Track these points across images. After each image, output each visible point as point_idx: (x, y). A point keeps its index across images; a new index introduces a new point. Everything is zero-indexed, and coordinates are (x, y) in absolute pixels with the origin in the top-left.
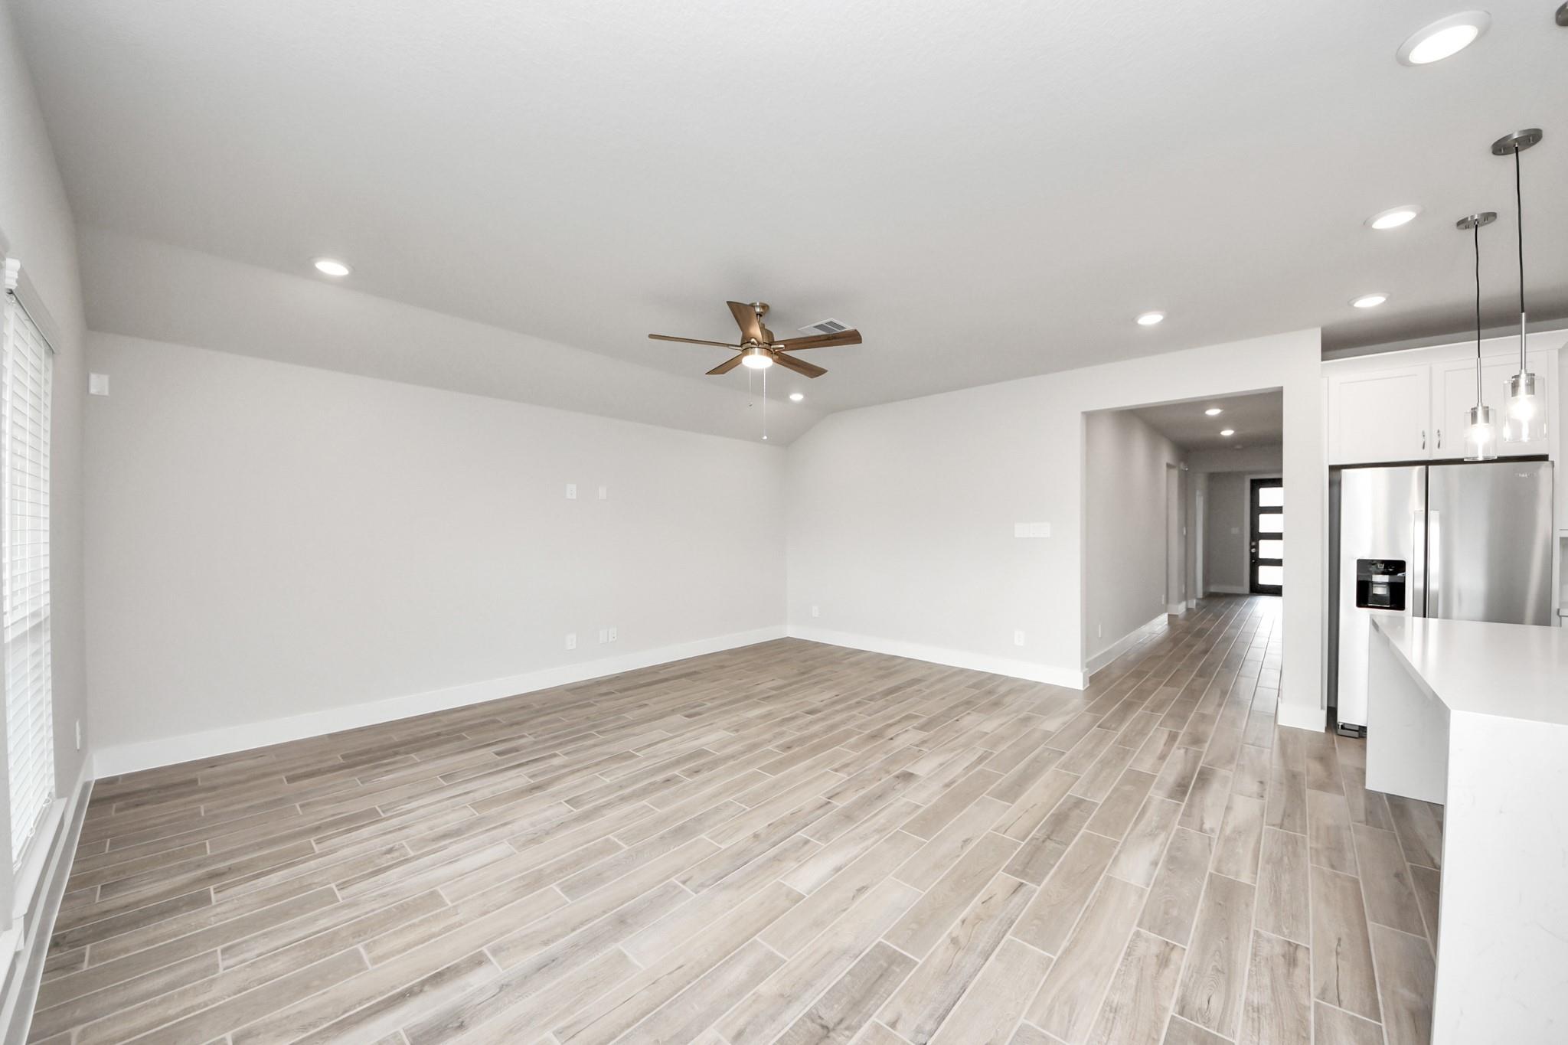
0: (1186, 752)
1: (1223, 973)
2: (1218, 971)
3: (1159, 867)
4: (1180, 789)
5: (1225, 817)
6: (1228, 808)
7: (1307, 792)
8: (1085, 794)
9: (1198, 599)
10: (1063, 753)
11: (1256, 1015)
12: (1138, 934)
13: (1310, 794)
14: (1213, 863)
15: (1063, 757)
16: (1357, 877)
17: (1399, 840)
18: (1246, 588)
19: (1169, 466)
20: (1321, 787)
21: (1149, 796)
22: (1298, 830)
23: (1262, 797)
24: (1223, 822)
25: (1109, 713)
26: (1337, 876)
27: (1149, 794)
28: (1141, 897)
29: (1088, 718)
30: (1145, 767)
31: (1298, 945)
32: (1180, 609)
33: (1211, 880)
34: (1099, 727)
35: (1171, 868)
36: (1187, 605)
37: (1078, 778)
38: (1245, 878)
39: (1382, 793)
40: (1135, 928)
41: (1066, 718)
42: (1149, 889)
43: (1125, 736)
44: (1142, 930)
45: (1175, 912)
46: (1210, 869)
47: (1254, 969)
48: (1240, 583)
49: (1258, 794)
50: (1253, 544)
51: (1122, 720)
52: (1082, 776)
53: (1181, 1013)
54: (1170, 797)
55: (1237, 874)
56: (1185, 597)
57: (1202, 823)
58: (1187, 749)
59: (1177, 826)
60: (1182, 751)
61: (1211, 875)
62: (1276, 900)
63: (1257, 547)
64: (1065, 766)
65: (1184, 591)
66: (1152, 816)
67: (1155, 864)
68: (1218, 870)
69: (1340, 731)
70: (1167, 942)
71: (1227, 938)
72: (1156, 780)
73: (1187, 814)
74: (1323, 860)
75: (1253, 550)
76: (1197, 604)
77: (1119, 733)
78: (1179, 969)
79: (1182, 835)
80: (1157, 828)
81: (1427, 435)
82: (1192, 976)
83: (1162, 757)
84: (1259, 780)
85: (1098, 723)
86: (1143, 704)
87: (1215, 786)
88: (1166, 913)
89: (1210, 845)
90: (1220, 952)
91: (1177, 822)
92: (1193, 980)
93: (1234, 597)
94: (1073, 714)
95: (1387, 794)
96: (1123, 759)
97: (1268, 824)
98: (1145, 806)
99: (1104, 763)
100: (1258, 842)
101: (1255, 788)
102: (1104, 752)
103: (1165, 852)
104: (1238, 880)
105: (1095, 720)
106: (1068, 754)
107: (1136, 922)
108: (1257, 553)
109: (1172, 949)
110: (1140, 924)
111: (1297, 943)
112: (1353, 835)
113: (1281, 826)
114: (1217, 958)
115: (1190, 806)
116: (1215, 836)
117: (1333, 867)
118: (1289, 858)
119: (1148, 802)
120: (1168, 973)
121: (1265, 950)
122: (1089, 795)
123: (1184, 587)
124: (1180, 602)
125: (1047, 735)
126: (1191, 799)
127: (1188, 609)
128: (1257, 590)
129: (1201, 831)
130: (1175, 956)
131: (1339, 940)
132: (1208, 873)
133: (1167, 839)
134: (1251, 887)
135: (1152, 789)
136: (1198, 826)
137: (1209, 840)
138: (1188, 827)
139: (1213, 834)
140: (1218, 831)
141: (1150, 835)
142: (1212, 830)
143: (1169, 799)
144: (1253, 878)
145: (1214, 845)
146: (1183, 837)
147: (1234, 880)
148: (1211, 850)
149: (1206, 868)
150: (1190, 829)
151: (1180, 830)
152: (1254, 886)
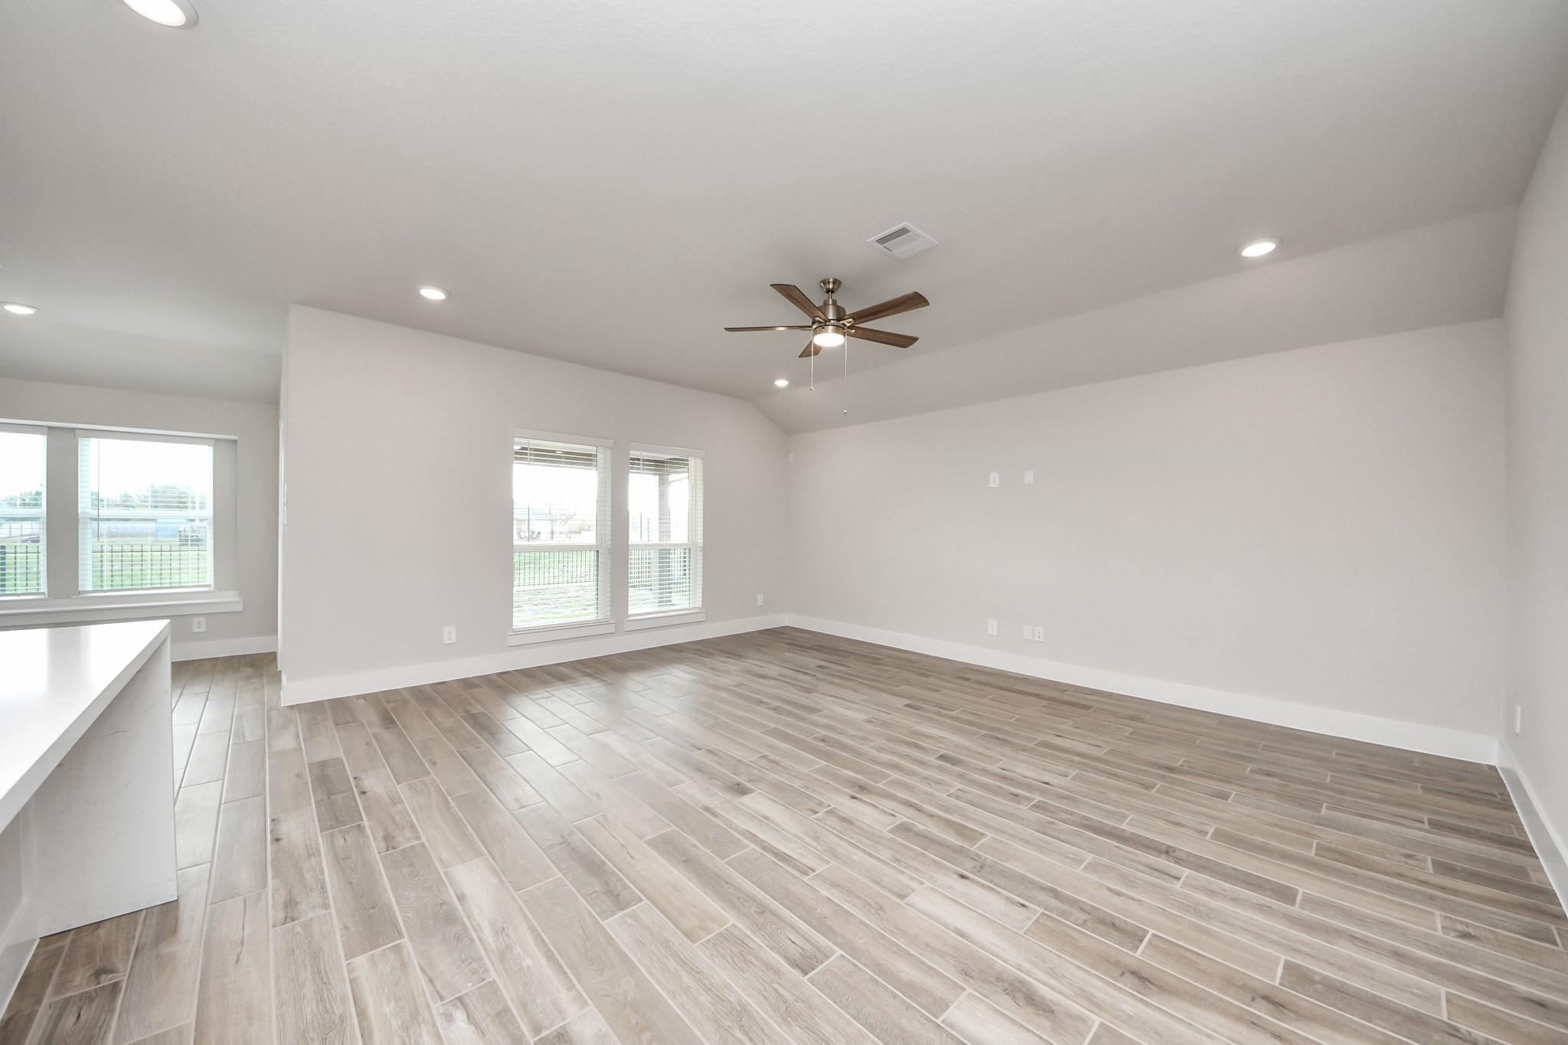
1: (343, 859)
2: (347, 858)
3: (456, 900)
11: (311, 852)
12: (418, 838)
14: (408, 952)
28: (441, 861)
31: (286, 921)
33: (396, 926)
35: (444, 908)
38: (361, 961)
40: (424, 839)
42: (441, 872)
44: (417, 843)
45: (405, 871)
46: (405, 940)
47: (321, 877)
53: (359, 826)
55: (373, 961)
61: (401, 936)
62: (315, 954)
67: (461, 898)
68: (398, 949)
70: (394, 849)
71: (351, 883)
78: (375, 840)
79: (474, 965)
82: (364, 843)
88: (411, 865)
89: (431, 981)
90: (353, 871)
92: (362, 842)
103: (466, 921)
107: (426, 844)
109: (388, 848)
110: (423, 844)
114: (352, 865)
116: (437, 1008)
120: (380, 834)
121: (315, 898)
129: (460, 999)
130: (383, 845)
132: (405, 933)
133: (480, 940)
134: (350, 954)
135: (606, 1029)
136: (470, 1005)
137: (438, 992)
138: (480, 988)
139: (441, 1011)
140: (438, 1021)
141: (504, 929)
142: (449, 1018)
143: (561, 1027)
144: (353, 970)
145: (427, 988)
146: (470, 964)
147: (372, 949)
148: (423, 971)
149: (410, 938)
150: (475, 987)
151: (483, 973)
152: (346, 960)
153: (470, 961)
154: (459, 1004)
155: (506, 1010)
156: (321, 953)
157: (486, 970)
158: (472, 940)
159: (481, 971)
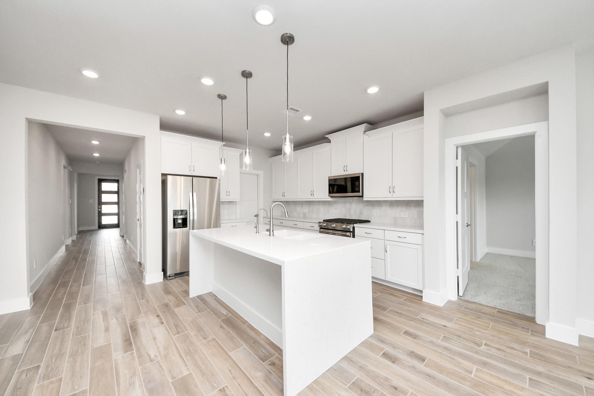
0: (117, 319)
4: (128, 343)
5: (156, 344)
6: (154, 339)
7: (175, 310)
8: (73, 389)
9: (76, 235)
10: (38, 367)
13: (176, 310)
14: (169, 376)
15: (40, 371)
16: (213, 337)
17: (211, 313)
18: (96, 227)
19: (65, 167)
20: (178, 306)
21: (114, 359)
22: (185, 330)
23: (163, 323)
24: (157, 348)
25: (58, 317)
26: (208, 341)
27: (113, 358)
29: (45, 328)
30: (101, 342)
31: (223, 388)
32: (69, 242)
33: (175, 387)
34: (56, 330)
36: (72, 238)
37: (61, 379)
38: (186, 373)
39: (194, 297)
41: (27, 337)
43: (78, 328)
46: (170, 381)
48: (94, 225)
49: (160, 323)
50: (99, 207)
51: (70, 318)
52: (63, 376)
54: (126, 352)
55: (181, 372)
56: (71, 235)
57: (150, 356)
58: (116, 317)
59: (140, 368)
60: (115, 320)
61: (172, 383)
62: (203, 374)
63: (101, 208)
64: (46, 377)
65: (70, 232)
66: (124, 372)
68: (173, 378)
69: (169, 278)
72: (112, 346)
73: (140, 356)
74: (201, 338)
75: (99, 210)
76: (77, 238)
77: (72, 327)
79: (145, 371)
80: (131, 377)
81: (191, 166)
83: (107, 330)
84: (156, 316)
85: (54, 328)
86: (77, 301)
87: (142, 330)
89: (160, 366)
91: (138, 365)
93: (92, 231)
94: (31, 330)
95: (197, 296)
96: (84, 345)
97: (174, 336)
98: (116, 368)
99: (74, 355)
100: (177, 348)
101: (156, 321)
102: (69, 346)
103: (145, 390)
104: (183, 375)
105: (51, 327)
106: (42, 365)
108: (101, 211)
111: (223, 387)
112: (200, 319)
113: (178, 333)
115: (138, 350)
116: (159, 359)
117: (205, 338)
118: (191, 347)
119: (116, 364)
122: (76, 387)
123: (70, 230)
124: (69, 237)
125: (16, 359)
126: (136, 346)
127: (73, 241)
128: (101, 227)
129: (152, 361)
131: (230, 371)
132: (170, 383)
133: (141, 380)
134: (190, 375)
135: (113, 353)
136: (149, 359)
137: (159, 363)
138: (145, 364)
139: (158, 358)
140: (158, 355)
141: (130, 385)
142: (156, 356)
143: (125, 354)
144: (187, 369)
145: (162, 364)
146: (146, 372)
147: (183, 377)
148: (163, 369)
149: (168, 382)
150: (146, 365)
151: (143, 369)
152: (191, 373)
153: (146, 373)
154: (152, 359)
155: (138, 358)
156: (201, 375)
157: (141, 370)
158: (144, 381)
159: (143, 370)
